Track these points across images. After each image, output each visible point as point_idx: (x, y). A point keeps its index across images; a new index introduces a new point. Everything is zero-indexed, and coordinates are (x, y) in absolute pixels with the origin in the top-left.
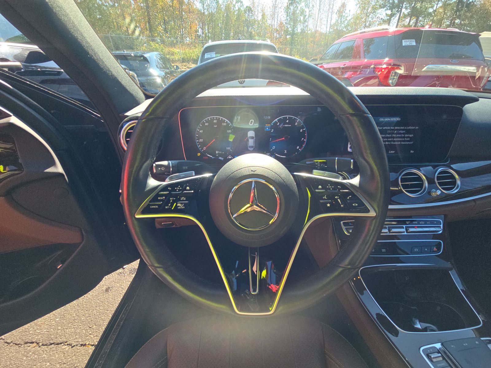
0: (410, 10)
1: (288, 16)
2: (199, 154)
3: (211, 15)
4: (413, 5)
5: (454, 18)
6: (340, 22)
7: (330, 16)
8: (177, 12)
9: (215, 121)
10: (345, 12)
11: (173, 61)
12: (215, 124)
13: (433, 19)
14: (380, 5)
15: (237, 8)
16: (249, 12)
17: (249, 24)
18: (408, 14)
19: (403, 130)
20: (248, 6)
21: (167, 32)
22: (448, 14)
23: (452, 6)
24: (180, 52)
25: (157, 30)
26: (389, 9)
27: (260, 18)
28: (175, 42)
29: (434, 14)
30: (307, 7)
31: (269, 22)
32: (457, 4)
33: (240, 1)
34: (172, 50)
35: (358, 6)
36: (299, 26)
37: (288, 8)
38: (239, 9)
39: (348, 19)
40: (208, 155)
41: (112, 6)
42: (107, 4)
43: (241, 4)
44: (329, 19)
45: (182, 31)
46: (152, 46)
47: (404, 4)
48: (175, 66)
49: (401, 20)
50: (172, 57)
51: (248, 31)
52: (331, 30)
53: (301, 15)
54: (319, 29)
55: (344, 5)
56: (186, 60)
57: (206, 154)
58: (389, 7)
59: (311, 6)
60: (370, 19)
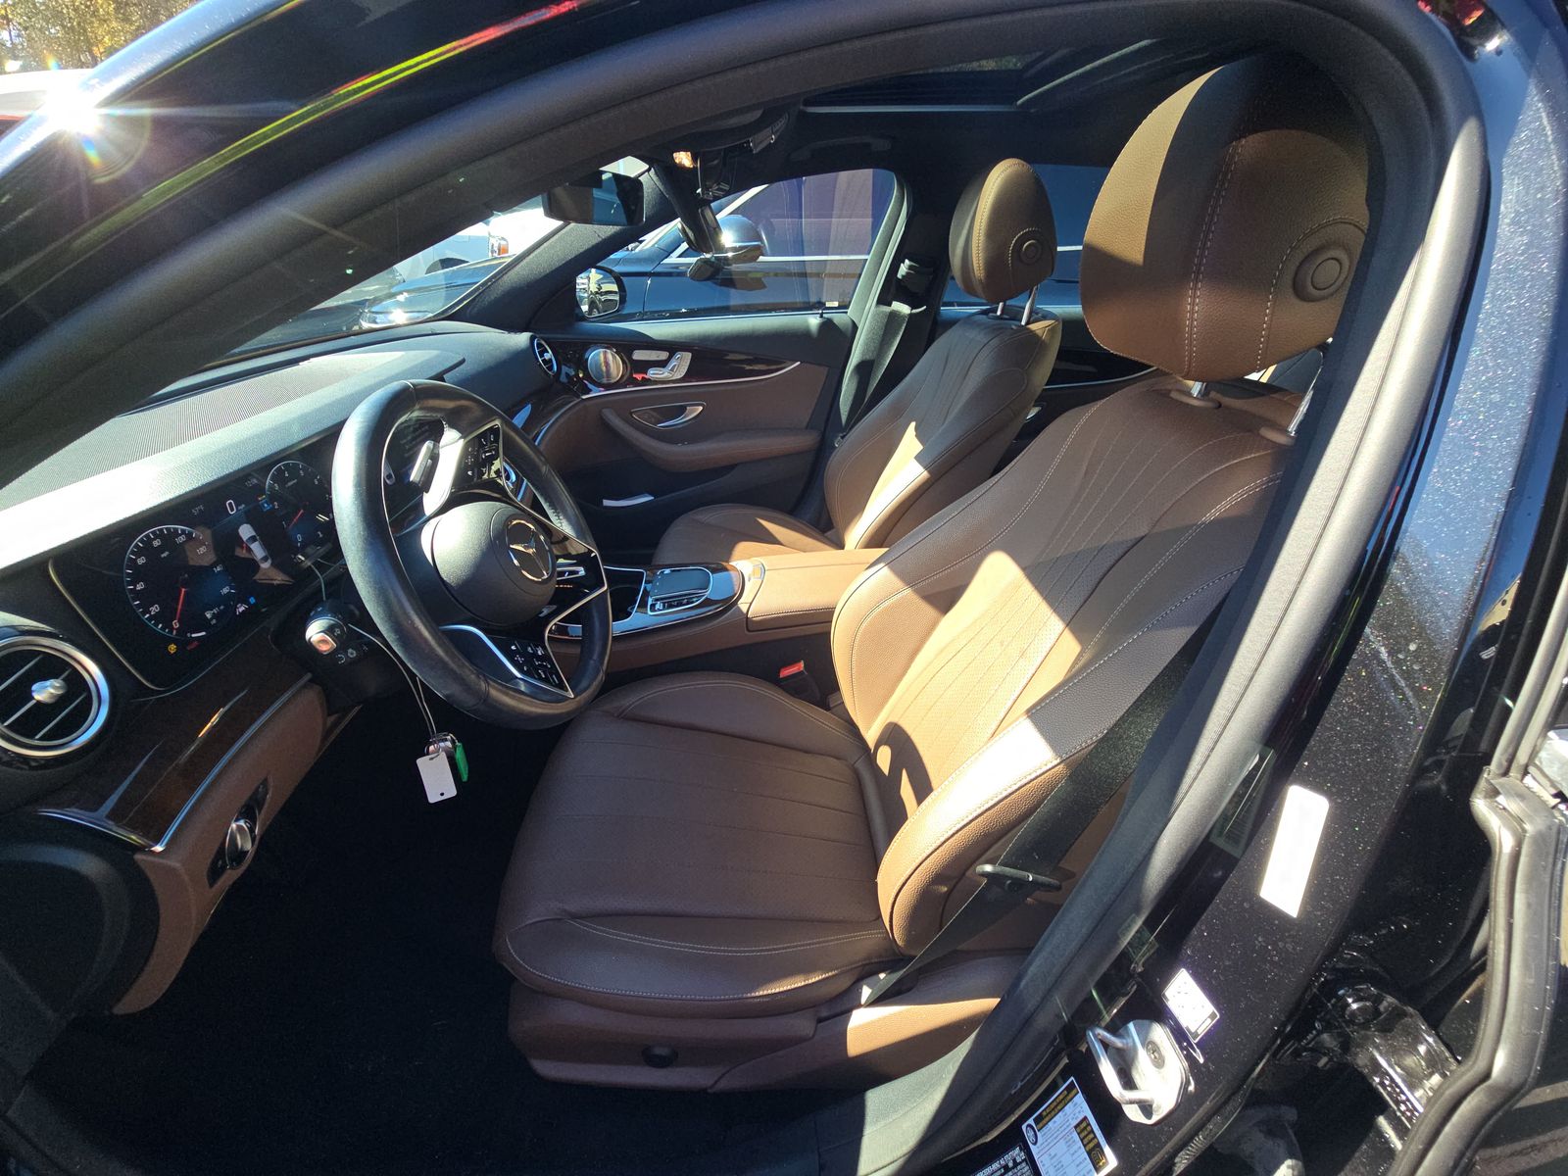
2: (172, 648)
9: (156, 543)
12: (161, 549)
40: (193, 635)
57: (189, 635)
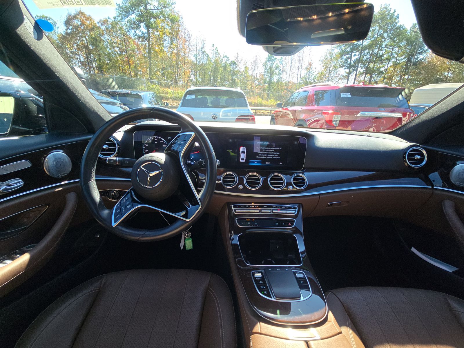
0: (365, 70)
1: (265, 69)
3: (203, 65)
4: (367, 65)
5: (404, 74)
6: (308, 76)
7: (300, 71)
8: (174, 62)
10: (311, 69)
11: (167, 99)
12: (156, 141)
13: (385, 75)
14: (340, 65)
15: (224, 62)
16: (233, 65)
17: (233, 73)
18: (364, 72)
19: (273, 150)
20: (233, 60)
21: (164, 76)
22: (398, 71)
23: (401, 65)
24: (173, 92)
25: (156, 74)
26: (347, 68)
27: (243, 69)
28: (170, 84)
29: (386, 72)
30: (281, 64)
31: (251, 73)
32: (405, 63)
33: (227, 57)
34: (167, 90)
35: (322, 65)
36: (275, 77)
37: (266, 63)
38: (226, 63)
39: (315, 74)
41: (120, 55)
42: (116, 53)
43: (228, 59)
44: (299, 73)
45: (176, 76)
46: (149, 86)
47: (359, 65)
48: (165, 103)
49: (358, 76)
50: (166, 95)
51: (232, 79)
52: (301, 81)
53: (276, 69)
54: (292, 80)
55: (310, 64)
56: (178, 98)
58: (347, 66)
59: (284, 63)
60: (332, 75)
